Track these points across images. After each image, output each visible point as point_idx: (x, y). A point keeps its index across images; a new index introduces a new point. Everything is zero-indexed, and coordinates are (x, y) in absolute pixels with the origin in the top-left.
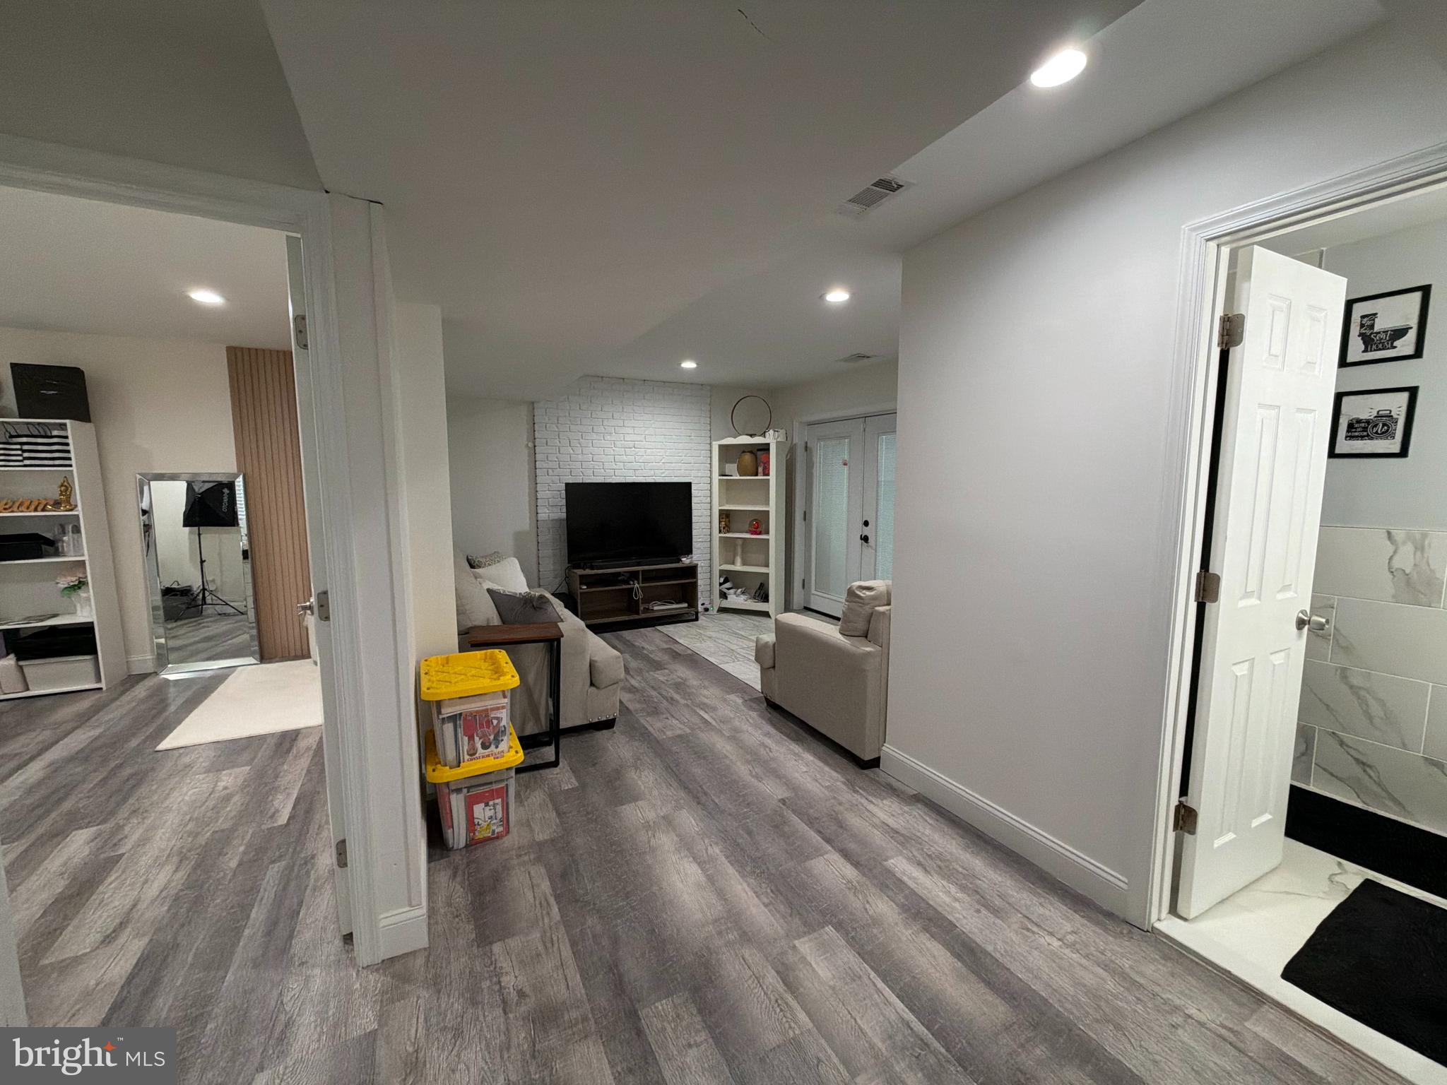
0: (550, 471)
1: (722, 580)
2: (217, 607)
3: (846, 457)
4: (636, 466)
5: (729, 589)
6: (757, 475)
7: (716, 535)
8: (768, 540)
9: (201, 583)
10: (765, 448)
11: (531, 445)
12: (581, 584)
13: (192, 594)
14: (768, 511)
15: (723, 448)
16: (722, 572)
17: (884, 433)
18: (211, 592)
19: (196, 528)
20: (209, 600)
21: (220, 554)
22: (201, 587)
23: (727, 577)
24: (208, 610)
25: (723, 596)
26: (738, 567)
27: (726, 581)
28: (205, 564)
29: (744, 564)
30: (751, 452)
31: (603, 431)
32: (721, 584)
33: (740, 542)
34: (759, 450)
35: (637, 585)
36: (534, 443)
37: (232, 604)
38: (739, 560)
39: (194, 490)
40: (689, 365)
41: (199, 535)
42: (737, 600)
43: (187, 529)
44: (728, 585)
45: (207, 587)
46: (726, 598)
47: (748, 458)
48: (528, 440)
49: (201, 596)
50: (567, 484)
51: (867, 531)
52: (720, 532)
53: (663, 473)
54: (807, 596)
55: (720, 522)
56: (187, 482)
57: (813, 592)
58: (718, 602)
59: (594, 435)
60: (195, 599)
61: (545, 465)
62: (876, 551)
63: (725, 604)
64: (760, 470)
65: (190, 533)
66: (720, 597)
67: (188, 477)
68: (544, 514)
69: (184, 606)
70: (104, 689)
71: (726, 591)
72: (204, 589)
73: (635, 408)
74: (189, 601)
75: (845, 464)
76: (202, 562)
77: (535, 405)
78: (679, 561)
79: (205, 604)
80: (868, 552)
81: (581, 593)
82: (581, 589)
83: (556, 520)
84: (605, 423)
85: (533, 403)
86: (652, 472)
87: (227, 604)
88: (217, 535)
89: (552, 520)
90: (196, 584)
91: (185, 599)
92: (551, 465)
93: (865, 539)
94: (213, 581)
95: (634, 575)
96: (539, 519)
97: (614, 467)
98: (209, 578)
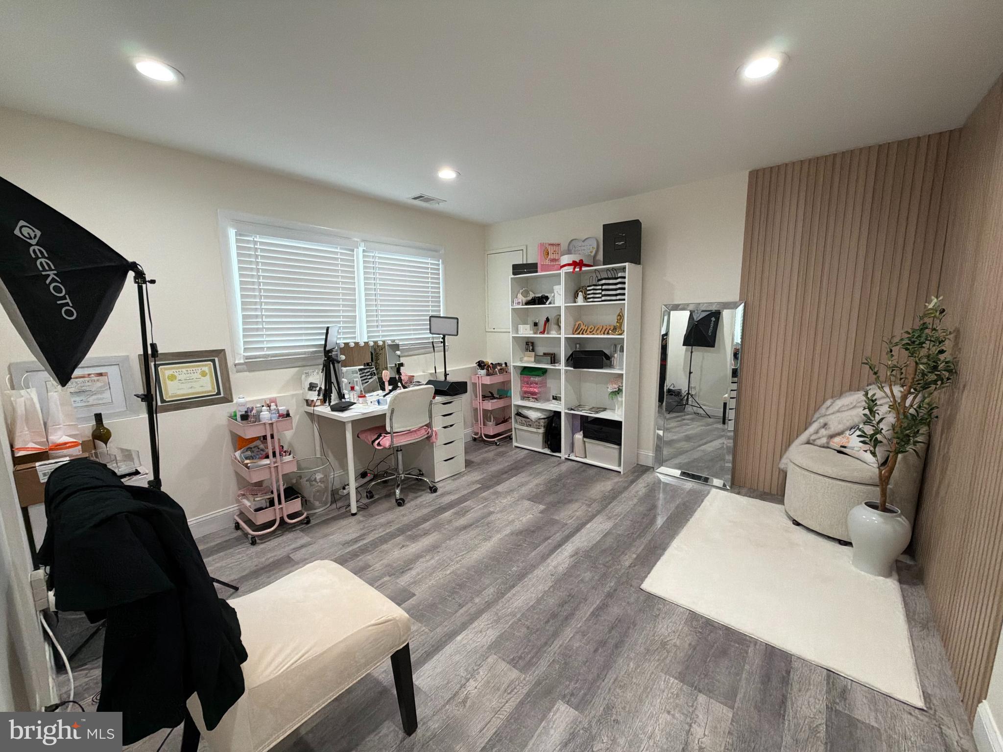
2: (695, 408)
9: (687, 389)
13: (681, 396)
18: (692, 396)
19: (691, 347)
20: (690, 402)
21: (702, 367)
22: (687, 392)
24: (689, 409)
28: (692, 374)
37: (703, 407)
39: (693, 319)
41: (692, 352)
43: (685, 347)
45: (690, 392)
49: (686, 398)
56: (691, 311)
60: (682, 400)
65: (686, 351)
67: (691, 307)
69: (675, 404)
70: (622, 473)
72: (688, 394)
74: (679, 400)
76: (690, 373)
79: (688, 404)
87: (701, 408)
88: (701, 353)
90: (684, 390)
91: (676, 398)
94: (695, 388)
98: (692, 385)
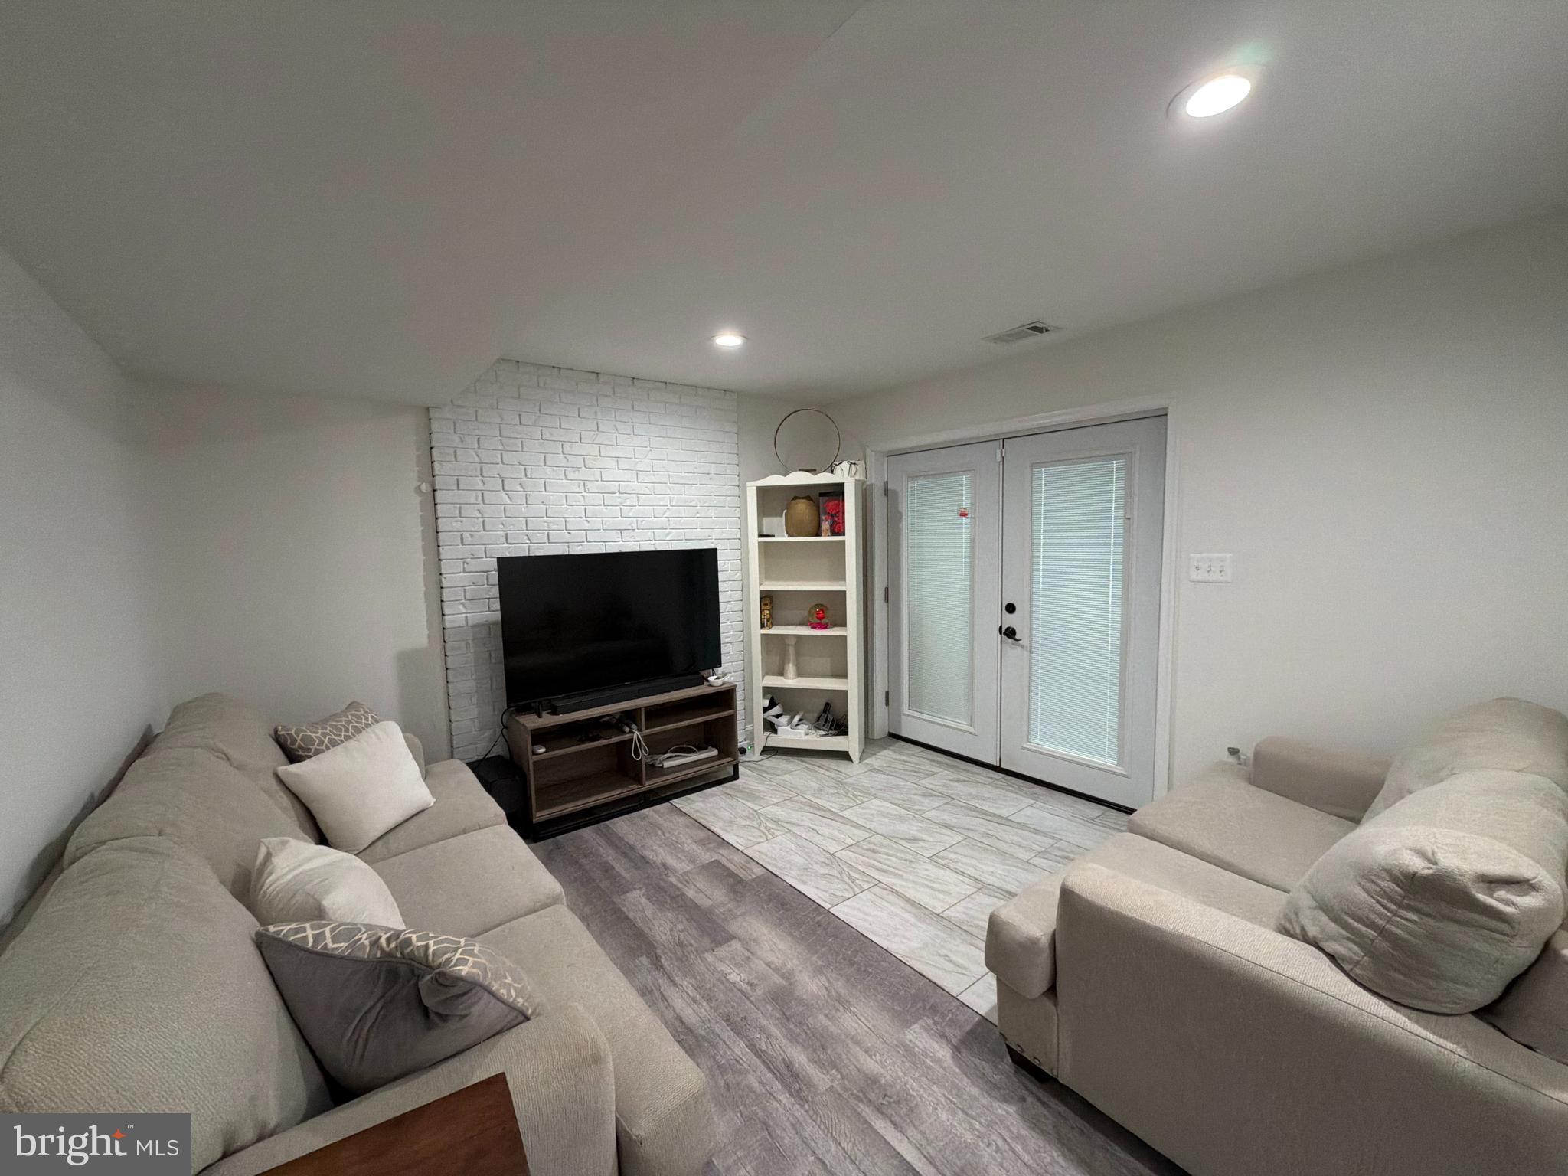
0: (466, 535)
1: (767, 703)
3: (965, 504)
4: (624, 523)
5: (778, 716)
6: (818, 535)
7: (757, 632)
8: (845, 638)
10: (836, 492)
11: (425, 487)
12: (534, 744)
14: (844, 592)
15: (763, 492)
16: (767, 691)
17: (1044, 464)
23: (774, 697)
25: (771, 727)
26: (791, 681)
27: (772, 704)
29: (800, 674)
30: (809, 498)
31: (564, 463)
32: (765, 710)
33: (792, 641)
34: (821, 495)
35: (637, 734)
36: (433, 484)
38: (791, 669)
40: (728, 340)
42: (794, 734)
44: (776, 710)
46: (775, 731)
47: (802, 508)
48: (421, 479)
50: (502, 561)
51: (1010, 620)
52: (762, 626)
53: (668, 534)
54: (895, 715)
55: (762, 611)
57: (906, 711)
58: (762, 738)
59: (548, 470)
61: (457, 526)
62: (1031, 652)
63: (774, 741)
64: (826, 526)
66: (766, 729)
68: (458, 615)
71: (774, 720)
73: (618, 425)
75: (964, 515)
77: (432, 412)
78: (703, 680)
80: (1012, 651)
81: (535, 763)
82: (534, 754)
83: (483, 625)
84: (567, 449)
85: (428, 409)
86: (650, 534)
89: (473, 626)
92: (467, 524)
93: (1010, 633)
95: (630, 716)
96: (447, 625)
97: (587, 526)
